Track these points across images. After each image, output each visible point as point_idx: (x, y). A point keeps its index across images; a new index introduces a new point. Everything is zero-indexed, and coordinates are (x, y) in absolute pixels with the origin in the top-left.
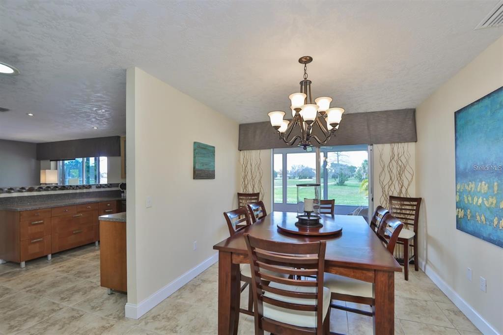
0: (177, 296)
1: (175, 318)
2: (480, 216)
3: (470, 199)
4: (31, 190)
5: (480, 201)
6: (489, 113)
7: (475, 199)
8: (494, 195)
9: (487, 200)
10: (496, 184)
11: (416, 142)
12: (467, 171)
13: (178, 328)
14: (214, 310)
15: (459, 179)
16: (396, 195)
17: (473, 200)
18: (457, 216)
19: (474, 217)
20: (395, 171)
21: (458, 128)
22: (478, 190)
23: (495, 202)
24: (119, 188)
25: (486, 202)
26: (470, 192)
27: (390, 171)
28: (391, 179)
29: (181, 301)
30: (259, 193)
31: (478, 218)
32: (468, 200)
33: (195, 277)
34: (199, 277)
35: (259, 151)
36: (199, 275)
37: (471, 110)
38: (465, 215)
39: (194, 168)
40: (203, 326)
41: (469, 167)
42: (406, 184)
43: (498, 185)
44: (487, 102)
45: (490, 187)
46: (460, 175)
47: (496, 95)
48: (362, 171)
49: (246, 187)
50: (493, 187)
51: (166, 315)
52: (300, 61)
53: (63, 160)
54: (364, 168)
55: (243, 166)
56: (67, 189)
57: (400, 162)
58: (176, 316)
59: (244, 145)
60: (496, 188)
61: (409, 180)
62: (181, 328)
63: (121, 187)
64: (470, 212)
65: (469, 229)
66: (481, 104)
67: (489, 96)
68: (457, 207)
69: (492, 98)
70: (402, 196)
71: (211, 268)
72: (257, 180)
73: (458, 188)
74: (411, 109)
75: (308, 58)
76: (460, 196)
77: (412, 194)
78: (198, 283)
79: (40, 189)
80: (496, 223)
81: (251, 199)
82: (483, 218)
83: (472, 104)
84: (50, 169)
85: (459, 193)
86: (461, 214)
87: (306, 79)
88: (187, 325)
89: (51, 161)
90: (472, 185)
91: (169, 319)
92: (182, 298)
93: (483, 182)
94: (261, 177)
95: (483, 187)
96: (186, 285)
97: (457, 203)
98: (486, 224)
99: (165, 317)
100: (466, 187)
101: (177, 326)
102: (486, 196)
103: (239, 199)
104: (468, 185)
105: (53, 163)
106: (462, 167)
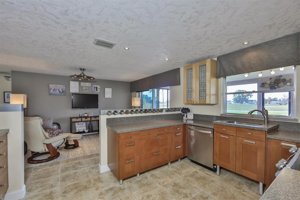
4: (127, 113)
24: (180, 112)
53: (142, 91)
56: (148, 112)
63: (182, 112)
79: (132, 112)
84: (136, 97)
89: (137, 92)
105: (137, 93)
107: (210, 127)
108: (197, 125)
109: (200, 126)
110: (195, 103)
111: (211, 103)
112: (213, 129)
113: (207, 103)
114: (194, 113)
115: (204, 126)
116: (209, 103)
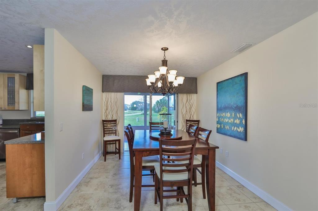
0: (78, 191)
1: (86, 203)
2: (227, 126)
3: (223, 120)
5: (227, 120)
6: (231, 85)
7: (225, 120)
8: (233, 118)
9: (230, 120)
10: (233, 113)
11: (197, 93)
12: (222, 108)
13: (92, 208)
14: (109, 192)
15: (218, 111)
16: (188, 119)
17: (224, 120)
18: (217, 127)
19: (224, 127)
20: (188, 108)
21: (218, 89)
22: (226, 116)
23: (233, 121)
25: (229, 121)
26: (223, 117)
27: (186, 107)
28: (186, 111)
29: (82, 193)
30: (116, 120)
31: (226, 127)
32: (222, 120)
33: (84, 177)
34: (87, 176)
35: (116, 93)
36: (85, 176)
37: (224, 83)
38: (221, 126)
39: (83, 103)
40: (108, 202)
41: (222, 106)
42: (192, 114)
43: (234, 114)
44: (230, 81)
45: (231, 115)
46: (219, 110)
47: (234, 79)
48: (156, 107)
49: (107, 116)
50: (232, 115)
51: (78, 203)
52: (162, 49)
54: (157, 105)
55: (106, 102)
57: (190, 103)
58: (85, 202)
59: (105, 89)
60: (233, 115)
61: (194, 112)
62: (94, 207)
64: (223, 125)
65: (222, 132)
66: (228, 81)
67: (231, 78)
68: (217, 123)
69: (232, 80)
70: (191, 119)
71: (91, 170)
72: (114, 112)
73: (218, 115)
74: (195, 78)
75: (166, 48)
76: (218, 119)
77: (195, 119)
78: (88, 180)
80: (233, 129)
81: (111, 124)
82: (228, 127)
83: (225, 81)
85: (219, 117)
86: (219, 126)
87: (165, 59)
88: (96, 204)
90: (224, 114)
91: (81, 205)
92: (82, 191)
93: (228, 113)
94: (118, 110)
95: (228, 115)
96: (80, 183)
97: (217, 121)
98: (229, 129)
99: (77, 204)
100: (222, 115)
101: (90, 207)
102: (229, 118)
103: (103, 124)
104: (222, 114)
106: (219, 106)
107: (16, 127)
108: (4, 128)
109: (7, 128)
110: (3, 109)
111: (20, 109)
112: (19, 129)
113: (16, 109)
114: (4, 119)
115: (11, 127)
116: (18, 109)
